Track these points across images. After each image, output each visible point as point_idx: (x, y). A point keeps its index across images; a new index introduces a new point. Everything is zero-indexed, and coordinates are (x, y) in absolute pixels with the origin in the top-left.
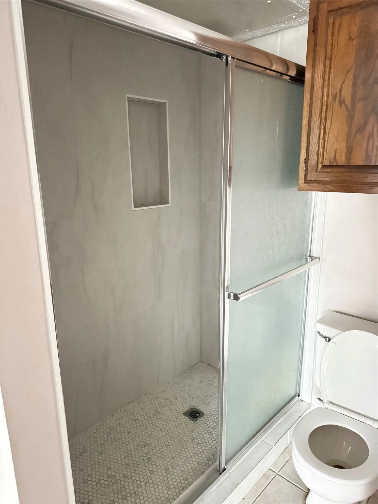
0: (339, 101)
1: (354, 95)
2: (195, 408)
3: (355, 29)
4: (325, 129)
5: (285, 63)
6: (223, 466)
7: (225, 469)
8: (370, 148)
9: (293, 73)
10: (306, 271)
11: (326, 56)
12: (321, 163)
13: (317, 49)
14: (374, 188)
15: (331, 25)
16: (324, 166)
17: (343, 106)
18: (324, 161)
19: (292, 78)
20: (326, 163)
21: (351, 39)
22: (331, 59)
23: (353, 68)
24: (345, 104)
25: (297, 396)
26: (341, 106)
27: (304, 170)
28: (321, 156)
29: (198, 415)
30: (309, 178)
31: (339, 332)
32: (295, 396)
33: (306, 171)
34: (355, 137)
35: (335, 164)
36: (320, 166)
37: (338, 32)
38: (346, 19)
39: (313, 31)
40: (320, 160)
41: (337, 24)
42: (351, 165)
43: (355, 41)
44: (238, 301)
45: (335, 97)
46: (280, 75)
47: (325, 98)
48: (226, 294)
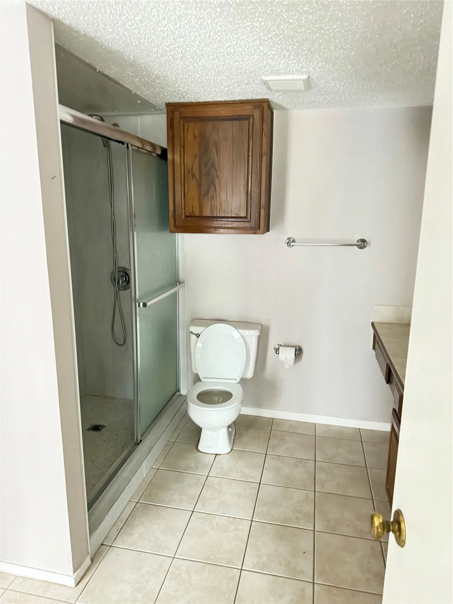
0: (192, 175)
1: (200, 172)
2: (95, 425)
3: (197, 133)
4: (184, 192)
5: (153, 145)
6: (139, 439)
7: (141, 441)
8: (213, 206)
9: (159, 152)
10: (176, 292)
11: (180, 145)
12: (184, 214)
13: (175, 139)
14: (217, 230)
15: (182, 126)
16: (186, 216)
17: (195, 178)
18: (186, 213)
19: (158, 155)
20: (187, 214)
21: (195, 137)
22: (184, 147)
23: (198, 155)
24: (196, 178)
25: (178, 392)
26: (193, 178)
27: (173, 219)
28: (184, 210)
29: (101, 428)
30: (177, 224)
31: (204, 328)
32: (176, 392)
33: (175, 219)
34: (203, 198)
35: (193, 215)
36: (183, 216)
37: (187, 132)
38: (191, 125)
39: (171, 127)
40: (183, 212)
41: (186, 127)
42: (203, 215)
43: (198, 139)
44: (146, 307)
45: (189, 172)
46: (150, 152)
47: (183, 172)
48: (137, 304)
